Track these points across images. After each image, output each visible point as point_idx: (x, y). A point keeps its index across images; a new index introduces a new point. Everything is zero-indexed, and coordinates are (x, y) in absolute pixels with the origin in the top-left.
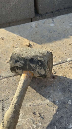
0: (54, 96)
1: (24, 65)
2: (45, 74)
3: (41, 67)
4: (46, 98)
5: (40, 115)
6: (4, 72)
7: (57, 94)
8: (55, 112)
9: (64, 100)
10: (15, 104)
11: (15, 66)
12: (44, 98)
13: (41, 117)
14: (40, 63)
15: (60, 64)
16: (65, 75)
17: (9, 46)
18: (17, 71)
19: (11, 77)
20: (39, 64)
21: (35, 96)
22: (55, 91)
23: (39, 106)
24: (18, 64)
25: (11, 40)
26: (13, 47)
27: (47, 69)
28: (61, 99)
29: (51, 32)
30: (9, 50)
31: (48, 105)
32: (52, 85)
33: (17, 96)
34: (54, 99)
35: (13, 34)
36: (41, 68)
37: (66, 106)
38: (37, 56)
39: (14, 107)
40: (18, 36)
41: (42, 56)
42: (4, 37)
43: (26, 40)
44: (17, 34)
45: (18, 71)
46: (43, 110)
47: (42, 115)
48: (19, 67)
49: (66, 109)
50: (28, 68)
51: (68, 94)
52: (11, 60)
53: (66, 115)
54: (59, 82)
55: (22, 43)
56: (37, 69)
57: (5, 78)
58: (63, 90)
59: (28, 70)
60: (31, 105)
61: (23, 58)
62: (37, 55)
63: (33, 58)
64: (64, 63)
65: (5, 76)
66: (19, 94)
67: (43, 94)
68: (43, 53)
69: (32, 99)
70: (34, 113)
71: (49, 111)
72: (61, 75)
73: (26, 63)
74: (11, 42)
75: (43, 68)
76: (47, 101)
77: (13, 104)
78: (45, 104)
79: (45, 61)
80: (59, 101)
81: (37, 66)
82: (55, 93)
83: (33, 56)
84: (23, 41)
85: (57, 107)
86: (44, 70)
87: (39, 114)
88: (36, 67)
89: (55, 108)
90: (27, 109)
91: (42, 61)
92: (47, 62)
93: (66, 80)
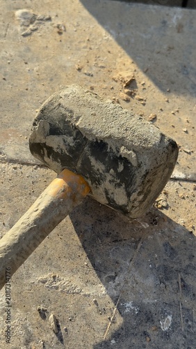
0: (127, 282)
1: (71, 151)
2: (125, 206)
3: (118, 181)
4: (100, 277)
5: (58, 326)
6: (16, 140)
7: (139, 279)
8: (105, 336)
9: (153, 309)
11: (45, 144)
12: (93, 276)
13: (57, 334)
14: (121, 168)
15: (194, 181)
16: (193, 228)
17: (69, 61)
18: (46, 159)
19: (28, 164)
20: (116, 170)
21: (71, 257)
22: (137, 265)
23: (68, 297)
24: (55, 142)
25: (83, 45)
26: (79, 70)
27: (134, 196)
28: (146, 301)
30: (63, 75)
31: (95, 301)
32: (137, 242)
33: (8, 244)
34: (121, 291)
35: (98, 25)
36: (119, 185)
37: (148, 331)
38: (121, 141)
40: (111, 38)
41: (136, 147)
42: (67, 25)
43: (128, 60)
44: (108, 30)
45: (49, 160)
46: (72, 314)
47: (63, 328)
48: (55, 150)
49: (144, 343)
50: (79, 165)
51: (174, 296)
54: (163, 242)
55: (113, 66)
56: (107, 183)
57: (12, 161)
58: (165, 275)
59: (78, 173)
60: (44, 282)
61: (76, 128)
62: (123, 139)
63: (106, 141)
65: (14, 157)
66: (16, 242)
67: (98, 261)
68: (146, 140)
69: (59, 263)
70: (43, 313)
71: (88, 325)
72: (180, 221)
73: (79, 147)
74: (79, 49)
75: (126, 188)
76: (100, 290)
78: (89, 295)
79: (139, 166)
80: (134, 305)
81: (108, 171)
82: (136, 274)
83: (110, 137)
84: (119, 60)
85: (120, 321)
86: (125, 193)
87: (57, 322)
88: (106, 174)
89: (113, 322)
90: (27, 288)
91: (130, 163)
92: (143, 173)
93: (188, 243)
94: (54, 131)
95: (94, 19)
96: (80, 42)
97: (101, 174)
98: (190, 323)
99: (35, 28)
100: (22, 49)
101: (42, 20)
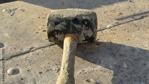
0: (105, 62)
1: (66, 26)
2: (93, 36)
3: (87, 28)
4: (96, 64)
6: (35, 42)
7: (108, 59)
8: (112, 77)
9: (118, 64)
10: (67, 68)
11: (55, 30)
13: (97, 83)
14: (86, 23)
15: (100, 31)
16: (110, 41)
17: (33, 17)
18: (56, 36)
19: (46, 47)
20: (85, 24)
21: (82, 63)
22: (104, 56)
23: (92, 73)
24: (59, 27)
25: (34, 11)
26: (39, 18)
27: (95, 30)
28: (115, 63)
29: (80, 3)
30: (35, 21)
31: (101, 70)
32: (98, 51)
33: (67, 59)
34: (106, 64)
35: (34, 5)
36: (88, 29)
37: (122, 70)
38: (81, 15)
39: (67, 72)
40: (42, 7)
41: (87, 15)
44: (39, 5)
45: (58, 36)
46: (97, 77)
47: (98, 81)
48: (60, 30)
49: (124, 73)
50: (71, 30)
51: (121, 58)
52: (48, 23)
53: (125, 78)
54: (105, 48)
56: (84, 30)
58: (114, 55)
59: (72, 33)
60: (81, 73)
61: (64, 19)
62: (82, 14)
63: (77, 17)
64: (105, 30)
65: (39, 47)
66: (69, 58)
67: (92, 61)
68: (88, 12)
69: (81, 66)
70: (88, 81)
71: (104, 77)
72: (105, 41)
73: (68, 24)
74: (34, 13)
75: (91, 29)
76: (99, 67)
77: (64, 69)
78: (97, 70)
79: (92, 20)
80: (112, 66)
81: (82, 26)
82: (105, 58)
83: (77, 16)
85: (112, 71)
86: (91, 30)
88: (82, 28)
89: (111, 73)
90: (77, 77)
91: (88, 20)
92: (94, 21)
93: (112, 45)
94: (56, 23)
95: (31, 4)
96: (32, 11)
97: (80, 29)
98: (131, 62)
99: (13, 12)
100: (14, 19)
101: (14, 10)
